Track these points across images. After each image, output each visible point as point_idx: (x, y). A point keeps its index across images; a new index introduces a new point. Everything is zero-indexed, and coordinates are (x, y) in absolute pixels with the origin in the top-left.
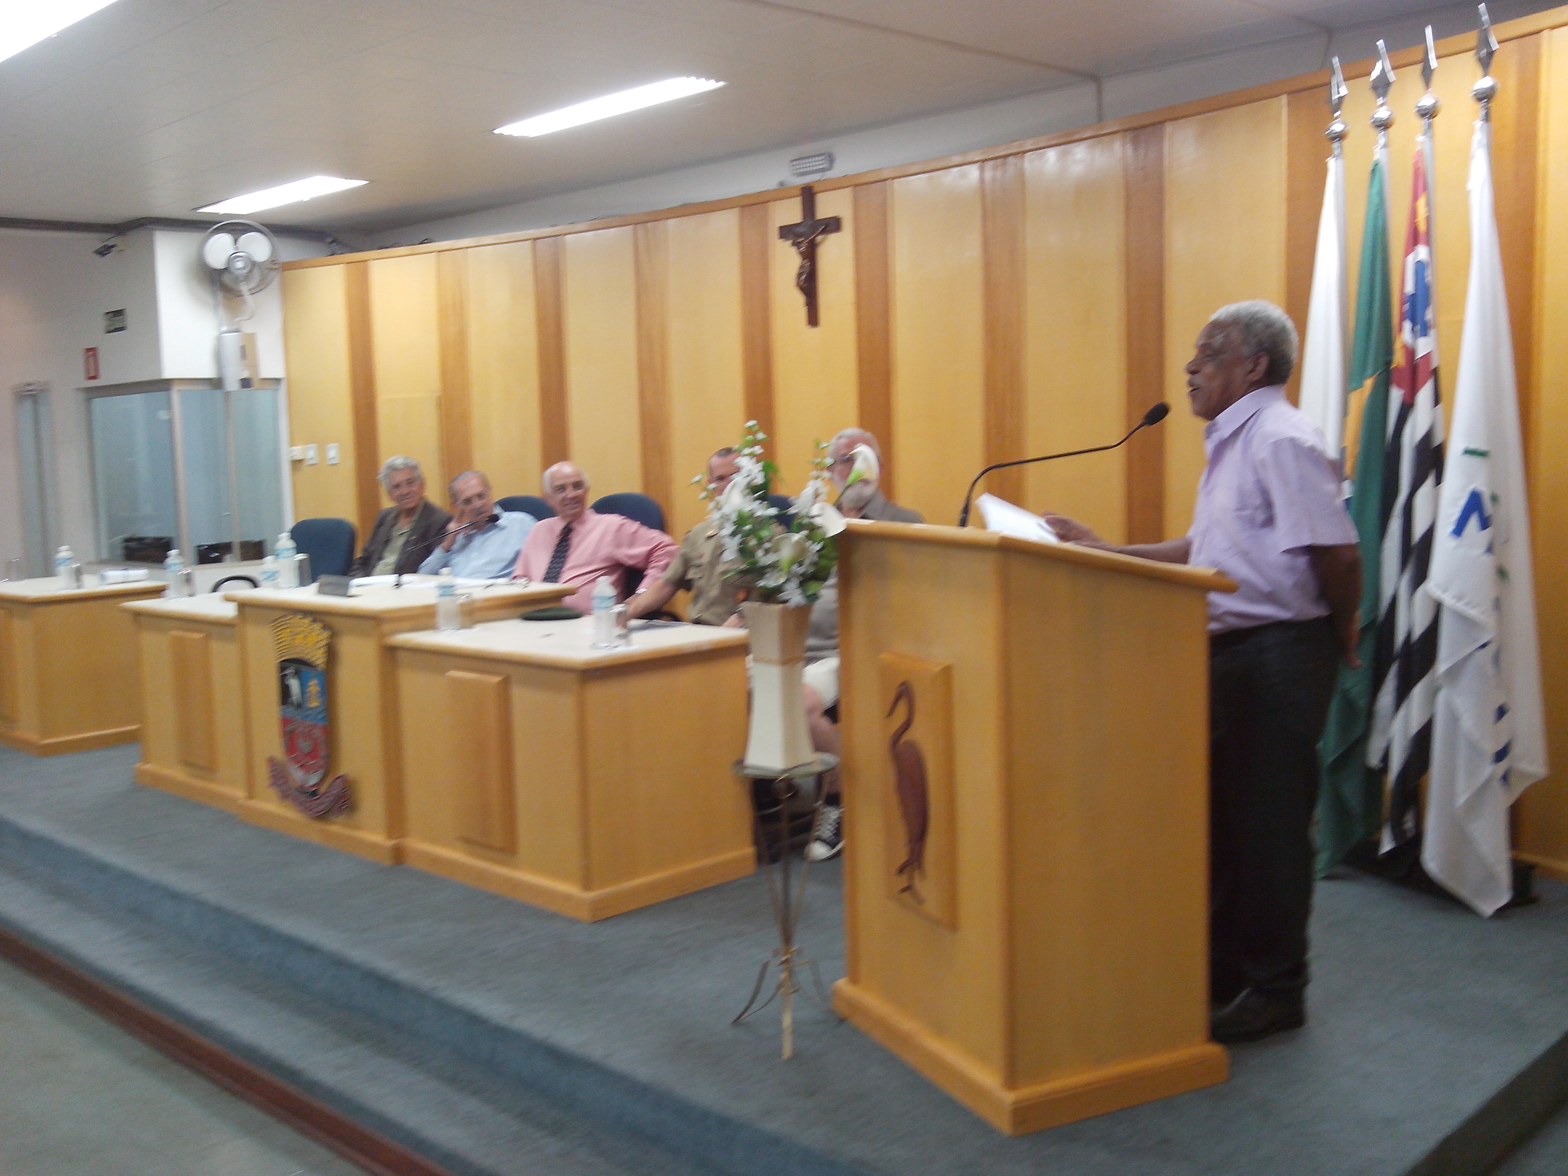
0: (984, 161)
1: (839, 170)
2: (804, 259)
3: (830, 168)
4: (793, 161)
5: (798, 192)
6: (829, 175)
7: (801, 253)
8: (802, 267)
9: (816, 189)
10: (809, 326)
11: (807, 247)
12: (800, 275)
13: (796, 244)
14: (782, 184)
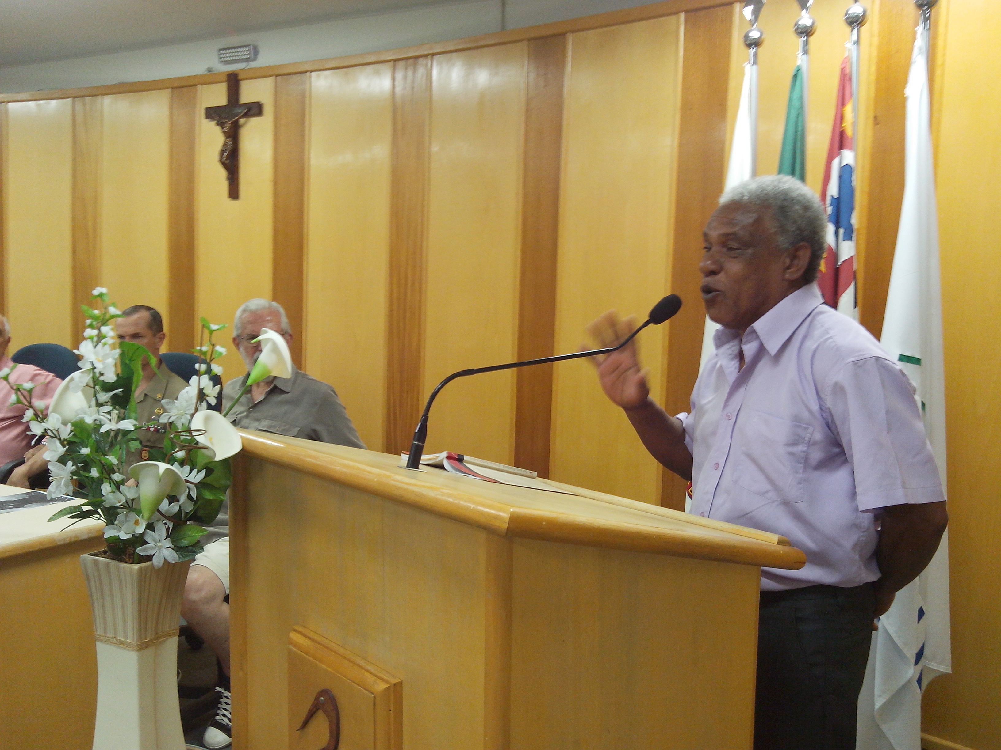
0: (396, 60)
1: (262, 61)
2: (226, 139)
3: (255, 59)
4: (220, 50)
5: (224, 78)
6: (253, 64)
7: (224, 132)
8: (225, 145)
9: (240, 77)
10: (229, 199)
11: (230, 128)
12: (222, 152)
13: (221, 124)
14: (209, 70)
